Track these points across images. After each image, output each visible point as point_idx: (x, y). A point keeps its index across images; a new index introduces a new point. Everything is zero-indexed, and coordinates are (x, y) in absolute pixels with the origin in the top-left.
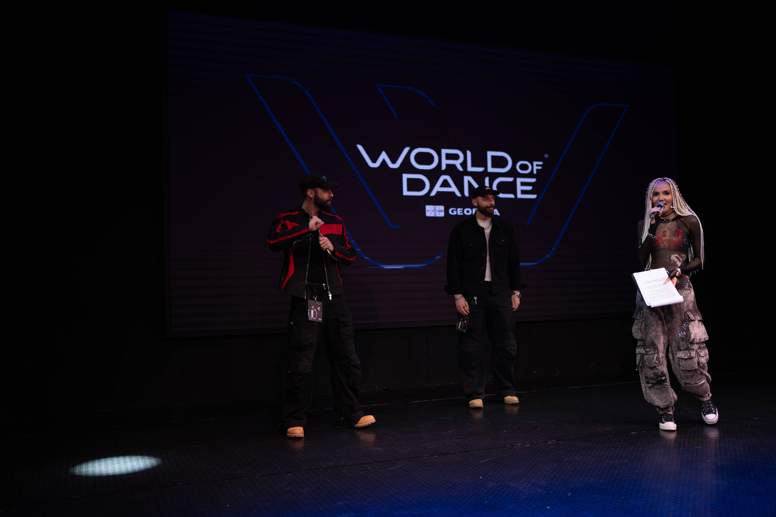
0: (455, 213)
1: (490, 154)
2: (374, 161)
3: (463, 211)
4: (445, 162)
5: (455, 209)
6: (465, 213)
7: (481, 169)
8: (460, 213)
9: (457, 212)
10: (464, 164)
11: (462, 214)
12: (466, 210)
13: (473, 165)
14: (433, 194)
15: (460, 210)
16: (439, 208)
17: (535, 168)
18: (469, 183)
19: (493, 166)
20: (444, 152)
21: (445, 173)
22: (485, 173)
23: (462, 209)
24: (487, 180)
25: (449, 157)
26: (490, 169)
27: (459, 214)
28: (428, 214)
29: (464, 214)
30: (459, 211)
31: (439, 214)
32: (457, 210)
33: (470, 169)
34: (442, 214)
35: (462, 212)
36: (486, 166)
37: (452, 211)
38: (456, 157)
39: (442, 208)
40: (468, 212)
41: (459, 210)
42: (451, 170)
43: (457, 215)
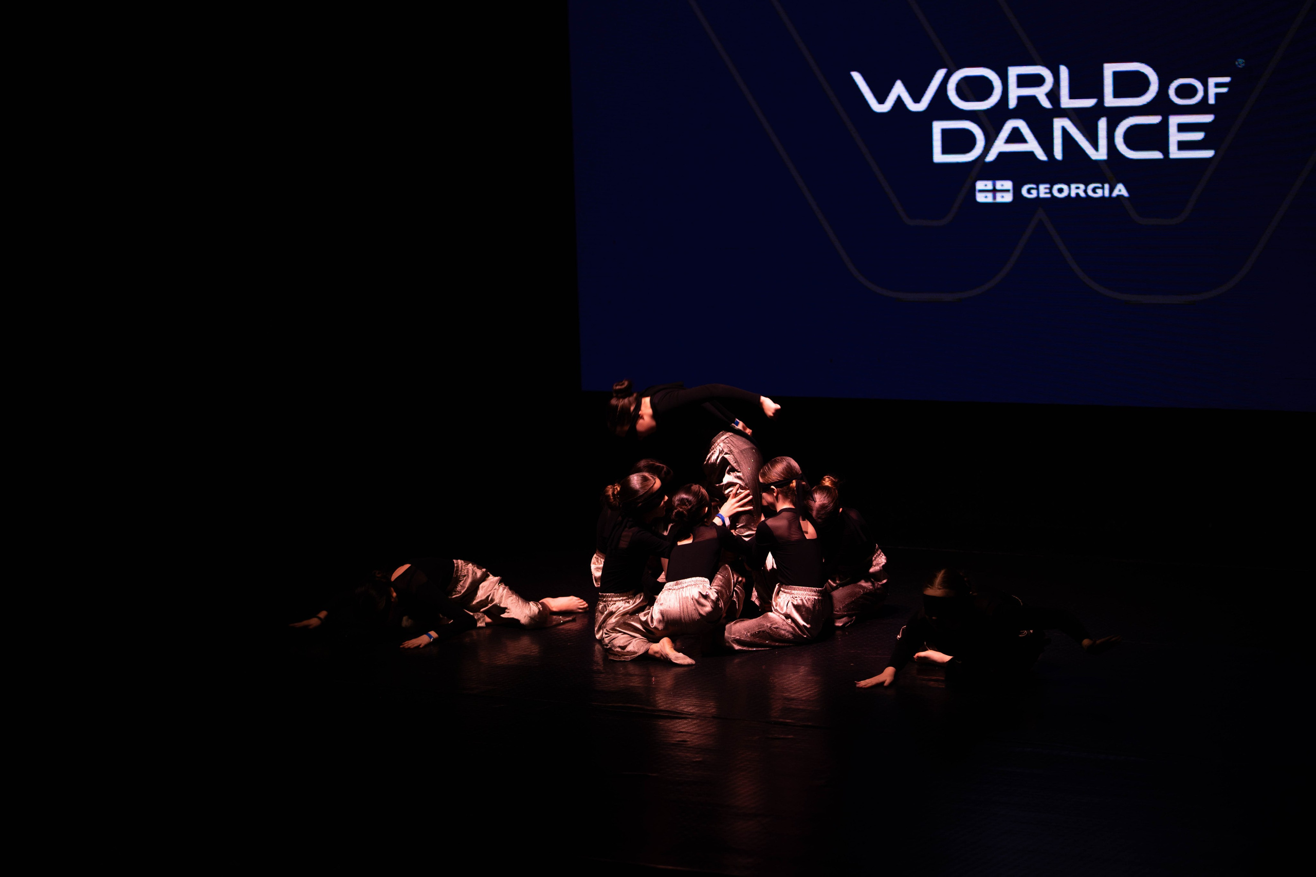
0: (1034, 194)
1: (1109, 69)
2: (882, 99)
3: (1051, 192)
4: (1015, 93)
5: (1034, 186)
6: (1056, 194)
7: (1089, 103)
8: (1046, 193)
9: (1038, 193)
10: (1053, 95)
11: (1049, 196)
12: (1056, 187)
13: (1073, 96)
14: (991, 157)
15: (1046, 188)
16: (1002, 185)
17: (1213, 91)
18: (1065, 133)
19: (1117, 94)
20: (1014, 72)
21: (1015, 114)
22: (1100, 110)
23: (1048, 186)
24: (1102, 124)
25: (1023, 81)
26: (1110, 101)
27: (1042, 195)
28: (981, 198)
29: (1053, 196)
30: (1043, 191)
31: (1003, 197)
32: (1037, 189)
33: (1066, 102)
34: (1008, 198)
35: (1047, 191)
36: (1100, 96)
38: (1038, 81)
39: (1008, 185)
40: (1061, 191)
41: (1043, 189)
42: (1027, 108)
43: (1038, 198)
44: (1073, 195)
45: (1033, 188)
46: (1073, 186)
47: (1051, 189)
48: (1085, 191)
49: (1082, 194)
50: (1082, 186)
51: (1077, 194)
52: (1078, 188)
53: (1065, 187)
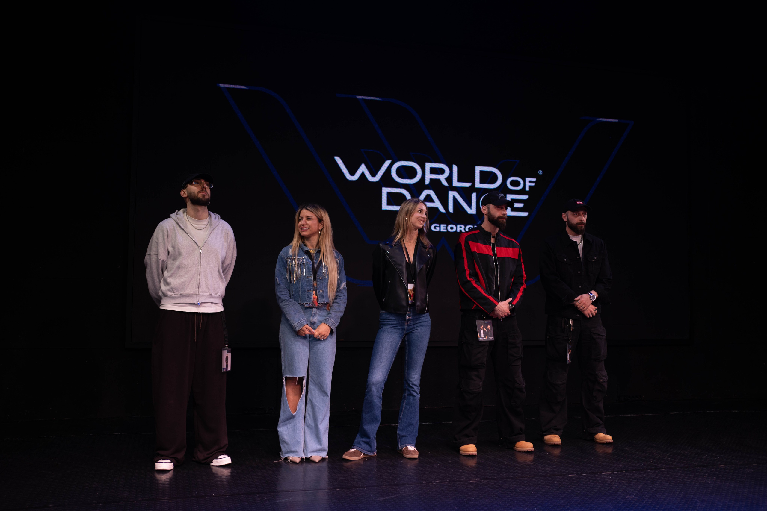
0: (438, 229)
1: (478, 169)
2: (352, 173)
3: (447, 229)
4: (429, 176)
5: (438, 225)
6: (449, 230)
7: (468, 185)
8: (444, 229)
9: (440, 229)
10: (449, 179)
11: (446, 231)
12: (449, 226)
13: (459, 180)
15: (444, 227)
17: (528, 184)
18: (455, 199)
19: (481, 182)
20: (428, 166)
21: (428, 187)
22: (473, 189)
23: (445, 225)
24: (474, 196)
25: (433, 171)
26: (478, 185)
27: (442, 230)
30: (443, 228)
32: (440, 227)
33: (456, 183)
35: (445, 228)
36: (473, 182)
37: (435, 227)
38: (441, 171)
40: (452, 228)
42: (435, 185)
43: (440, 231)
44: (458, 231)
45: (437, 226)
46: (458, 226)
47: (447, 227)
48: (465, 229)
49: (463, 231)
50: (463, 227)
51: (461, 231)
52: (461, 227)
53: (454, 226)
